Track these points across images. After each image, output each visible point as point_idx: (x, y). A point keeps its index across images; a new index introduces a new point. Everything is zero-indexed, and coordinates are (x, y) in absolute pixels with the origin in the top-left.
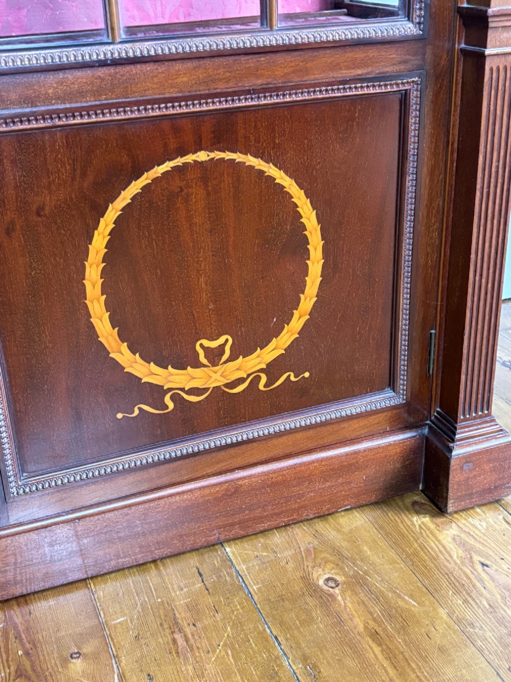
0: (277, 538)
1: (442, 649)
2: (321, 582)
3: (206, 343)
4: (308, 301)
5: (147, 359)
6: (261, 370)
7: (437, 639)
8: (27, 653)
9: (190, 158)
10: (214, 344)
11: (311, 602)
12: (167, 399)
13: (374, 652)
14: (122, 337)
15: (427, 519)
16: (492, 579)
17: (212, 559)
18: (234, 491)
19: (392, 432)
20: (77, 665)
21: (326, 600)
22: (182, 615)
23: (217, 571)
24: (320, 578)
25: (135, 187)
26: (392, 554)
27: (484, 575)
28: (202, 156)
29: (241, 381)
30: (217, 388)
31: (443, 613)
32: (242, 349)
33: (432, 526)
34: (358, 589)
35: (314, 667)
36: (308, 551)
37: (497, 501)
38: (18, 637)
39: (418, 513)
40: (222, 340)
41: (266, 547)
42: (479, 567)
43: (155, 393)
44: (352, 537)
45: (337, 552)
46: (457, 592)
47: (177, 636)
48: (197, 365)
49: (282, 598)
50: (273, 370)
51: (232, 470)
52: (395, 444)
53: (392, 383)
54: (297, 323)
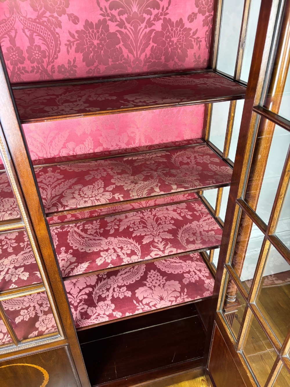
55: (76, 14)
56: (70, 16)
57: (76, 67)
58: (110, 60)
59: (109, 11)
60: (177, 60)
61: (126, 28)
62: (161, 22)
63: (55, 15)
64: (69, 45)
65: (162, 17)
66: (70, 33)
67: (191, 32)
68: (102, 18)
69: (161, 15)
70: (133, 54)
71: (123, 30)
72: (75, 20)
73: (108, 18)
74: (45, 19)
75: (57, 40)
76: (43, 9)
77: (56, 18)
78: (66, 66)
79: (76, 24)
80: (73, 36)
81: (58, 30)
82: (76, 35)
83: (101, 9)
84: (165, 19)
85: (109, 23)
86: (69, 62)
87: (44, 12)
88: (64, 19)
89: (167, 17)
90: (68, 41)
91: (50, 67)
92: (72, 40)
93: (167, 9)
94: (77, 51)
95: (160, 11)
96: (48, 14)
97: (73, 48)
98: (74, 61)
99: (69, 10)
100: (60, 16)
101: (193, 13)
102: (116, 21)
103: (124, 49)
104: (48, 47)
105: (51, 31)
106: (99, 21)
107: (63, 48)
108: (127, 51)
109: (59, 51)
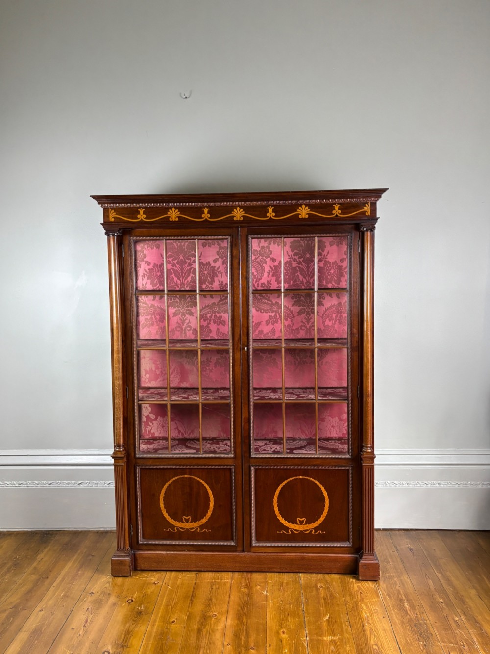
0: (314, 575)
1: (338, 605)
2: (319, 586)
3: (299, 519)
4: (325, 513)
5: (285, 520)
6: (313, 529)
7: (338, 602)
8: (249, 582)
9: (298, 477)
10: (301, 520)
11: (314, 589)
12: (289, 530)
13: (323, 601)
14: (280, 513)
15: (354, 580)
16: (361, 596)
17: (296, 575)
18: (303, 559)
19: (349, 554)
20: (259, 587)
21: (317, 589)
22: (284, 584)
23: (296, 578)
24: (319, 585)
25: (286, 482)
26: (340, 585)
27: (359, 595)
28: (301, 477)
29: (307, 530)
30: (301, 531)
31: (343, 599)
32: (308, 522)
33: (354, 582)
34: (327, 590)
35: (308, 600)
36: (320, 579)
37: (376, 581)
38: (248, 579)
39: (353, 579)
40: (303, 519)
41: (310, 576)
42: (359, 593)
43: (287, 529)
44: (332, 580)
45: (327, 582)
46: (350, 595)
47: (282, 588)
48: (297, 524)
49: (308, 586)
50: (316, 529)
51: (303, 553)
52: (348, 557)
53: (349, 540)
54: (322, 519)
55: (275, 258)
56: (271, 258)
57: (271, 284)
58: (292, 281)
59: (293, 256)
60: (334, 283)
61: (302, 265)
62: (324, 262)
63: (264, 258)
64: (269, 272)
65: (324, 260)
66: (270, 267)
67: (343, 268)
68: (289, 260)
69: (323, 258)
70: (306, 279)
71: (300, 266)
72: (274, 260)
73: (292, 260)
74: (259, 260)
75: (263, 270)
76: (258, 255)
77: (265, 260)
78: (266, 283)
79: (274, 262)
80: (271, 268)
81: (264, 265)
82: (274, 268)
83: (289, 256)
84: (325, 261)
85: (293, 262)
86: (268, 281)
87: (259, 257)
88: (268, 260)
89: (327, 260)
90: (269, 270)
91: (257, 283)
92: (271, 270)
93: (327, 256)
94: (273, 276)
95: (323, 257)
96: (260, 257)
97: (271, 274)
98: (271, 281)
99: (271, 256)
100: (267, 258)
101: (343, 258)
102: (297, 261)
103: (300, 275)
104: (258, 273)
105: (260, 266)
106: (287, 261)
107: (265, 275)
108: (302, 277)
109: (263, 276)
